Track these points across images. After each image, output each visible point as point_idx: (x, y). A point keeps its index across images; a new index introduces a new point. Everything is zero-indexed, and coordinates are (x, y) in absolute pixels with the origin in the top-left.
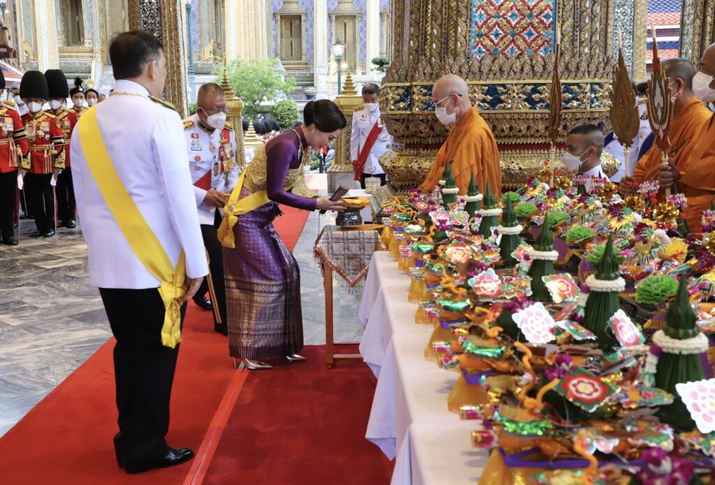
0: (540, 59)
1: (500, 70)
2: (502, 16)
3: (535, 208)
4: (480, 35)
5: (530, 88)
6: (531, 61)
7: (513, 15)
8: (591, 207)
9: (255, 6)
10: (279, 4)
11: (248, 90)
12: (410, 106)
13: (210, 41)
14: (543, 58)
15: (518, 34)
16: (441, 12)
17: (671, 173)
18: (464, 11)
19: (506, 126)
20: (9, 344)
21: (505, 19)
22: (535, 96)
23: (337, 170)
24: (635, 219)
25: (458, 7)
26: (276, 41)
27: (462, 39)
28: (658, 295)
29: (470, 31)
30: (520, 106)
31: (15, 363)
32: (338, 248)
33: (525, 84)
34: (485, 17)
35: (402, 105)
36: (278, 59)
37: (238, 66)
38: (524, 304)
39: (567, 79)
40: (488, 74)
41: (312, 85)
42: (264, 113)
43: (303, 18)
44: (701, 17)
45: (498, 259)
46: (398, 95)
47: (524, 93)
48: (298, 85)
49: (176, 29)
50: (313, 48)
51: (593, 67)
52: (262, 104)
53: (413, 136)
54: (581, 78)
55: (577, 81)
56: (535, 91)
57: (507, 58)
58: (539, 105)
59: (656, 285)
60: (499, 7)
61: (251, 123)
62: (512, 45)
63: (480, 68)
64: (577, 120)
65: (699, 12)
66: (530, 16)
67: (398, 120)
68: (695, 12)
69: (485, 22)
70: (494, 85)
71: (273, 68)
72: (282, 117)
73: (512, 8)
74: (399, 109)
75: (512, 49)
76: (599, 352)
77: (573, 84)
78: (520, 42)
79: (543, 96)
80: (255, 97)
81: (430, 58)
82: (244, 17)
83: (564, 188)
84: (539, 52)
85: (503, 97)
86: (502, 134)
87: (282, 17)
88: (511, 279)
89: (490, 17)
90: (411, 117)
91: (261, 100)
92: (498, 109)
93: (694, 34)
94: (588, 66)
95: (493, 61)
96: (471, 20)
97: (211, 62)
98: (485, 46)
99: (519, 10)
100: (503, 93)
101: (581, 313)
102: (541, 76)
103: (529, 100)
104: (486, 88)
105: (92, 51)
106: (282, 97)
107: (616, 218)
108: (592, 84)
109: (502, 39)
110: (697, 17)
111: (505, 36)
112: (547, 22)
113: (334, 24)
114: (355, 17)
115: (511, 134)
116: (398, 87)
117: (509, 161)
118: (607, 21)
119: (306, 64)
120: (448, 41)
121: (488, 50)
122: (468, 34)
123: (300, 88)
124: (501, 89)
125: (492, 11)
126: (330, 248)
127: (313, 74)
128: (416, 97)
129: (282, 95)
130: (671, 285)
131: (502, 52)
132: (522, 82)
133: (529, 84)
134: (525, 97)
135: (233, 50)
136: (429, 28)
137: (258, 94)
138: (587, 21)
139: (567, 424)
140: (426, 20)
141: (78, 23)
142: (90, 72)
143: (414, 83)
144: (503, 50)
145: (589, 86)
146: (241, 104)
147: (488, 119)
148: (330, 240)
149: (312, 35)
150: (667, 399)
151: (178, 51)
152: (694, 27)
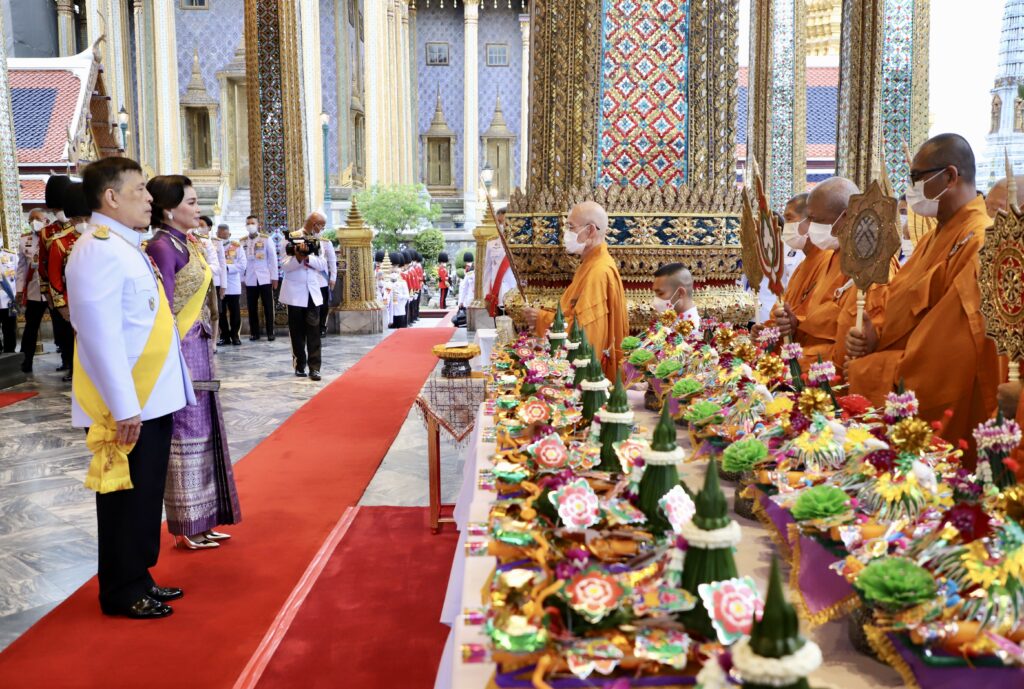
0: (672, 191)
1: (629, 201)
2: (631, 143)
3: (652, 355)
4: (606, 163)
5: (661, 221)
6: (663, 192)
7: (642, 142)
8: (706, 356)
9: (400, 127)
10: (426, 125)
11: (389, 218)
12: (531, 239)
13: (349, 163)
14: (675, 189)
15: (649, 163)
16: (565, 137)
17: (788, 320)
18: (589, 137)
19: (636, 264)
20: (76, 504)
21: (634, 146)
22: (668, 231)
23: (477, 307)
24: (744, 371)
25: (582, 131)
26: (422, 165)
27: (587, 167)
28: (744, 462)
29: (595, 159)
30: (651, 241)
31: (78, 527)
32: (442, 397)
33: (655, 218)
34: (612, 144)
35: (522, 237)
36: (424, 186)
37: (378, 192)
38: (568, 480)
39: (700, 212)
40: (615, 206)
41: (462, 212)
42: (406, 242)
43: (452, 140)
44: (856, 150)
45: (578, 420)
46: (519, 226)
47: (654, 227)
48: (444, 212)
49: (301, 152)
50: (462, 173)
51: (729, 200)
52: (404, 232)
53: (536, 272)
54: (716, 212)
55: (711, 215)
56: (666, 224)
57: (637, 189)
58: (670, 240)
59: (742, 451)
60: (627, 134)
61: (387, 254)
62: (642, 174)
63: (606, 199)
64: (712, 256)
65: (852, 145)
66: (661, 143)
67: (518, 255)
68: (849, 145)
69: (613, 149)
70: (622, 218)
71: (417, 194)
72: (426, 247)
73: (641, 135)
74: (520, 243)
75: (642, 179)
76: (648, 536)
77: (708, 218)
78: (650, 171)
79: (675, 230)
80: (397, 225)
81: (554, 187)
82: (387, 139)
83: (684, 334)
84: (670, 183)
85: (631, 231)
86: (632, 271)
87: (430, 140)
88: (579, 445)
89: (617, 143)
90: (533, 252)
91: (403, 229)
92: (626, 244)
93: (849, 167)
94: (724, 199)
95: (621, 192)
96: (596, 146)
97: (350, 187)
98: (612, 175)
99: (648, 137)
100: (631, 227)
101: (635, 490)
102: (673, 208)
103: (661, 234)
104: (613, 221)
105: (219, 175)
106: (427, 225)
107: (725, 370)
108: (727, 218)
109: (631, 167)
110: (851, 150)
111: (634, 165)
112: (680, 151)
113: (485, 147)
114: (508, 140)
115: (642, 271)
116: (518, 218)
117: (639, 300)
118: (765, 150)
119: (455, 190)
120: (573, 168)
121: (615, 179)
122: (593, 162)
123: (448, 215)
124: (628, 222)
125: (619, 139)
126: (433, 398)
127: (462, 201)
128: (537, 229)
129: (425, 223)
130: (759, 451)
131: (630, 182)
132: (651, 214)
133: (660, 217)
134: (655, 231)
135: (373, 175)
136: (553, 155)
137: (399, 222)
138: (722, 150)
139: (567, 636)
140: (550, 146)
141: (206, 145)
142: (217, 197)
143: (535, 214)
144: (633, 179)
145: (724, 221)
146: (371, 233)
147: (617, 255)
148: (434, 390)
149: (462, 159)
150: (689, 604)
151: (302, 175)
152: (849, 161)
